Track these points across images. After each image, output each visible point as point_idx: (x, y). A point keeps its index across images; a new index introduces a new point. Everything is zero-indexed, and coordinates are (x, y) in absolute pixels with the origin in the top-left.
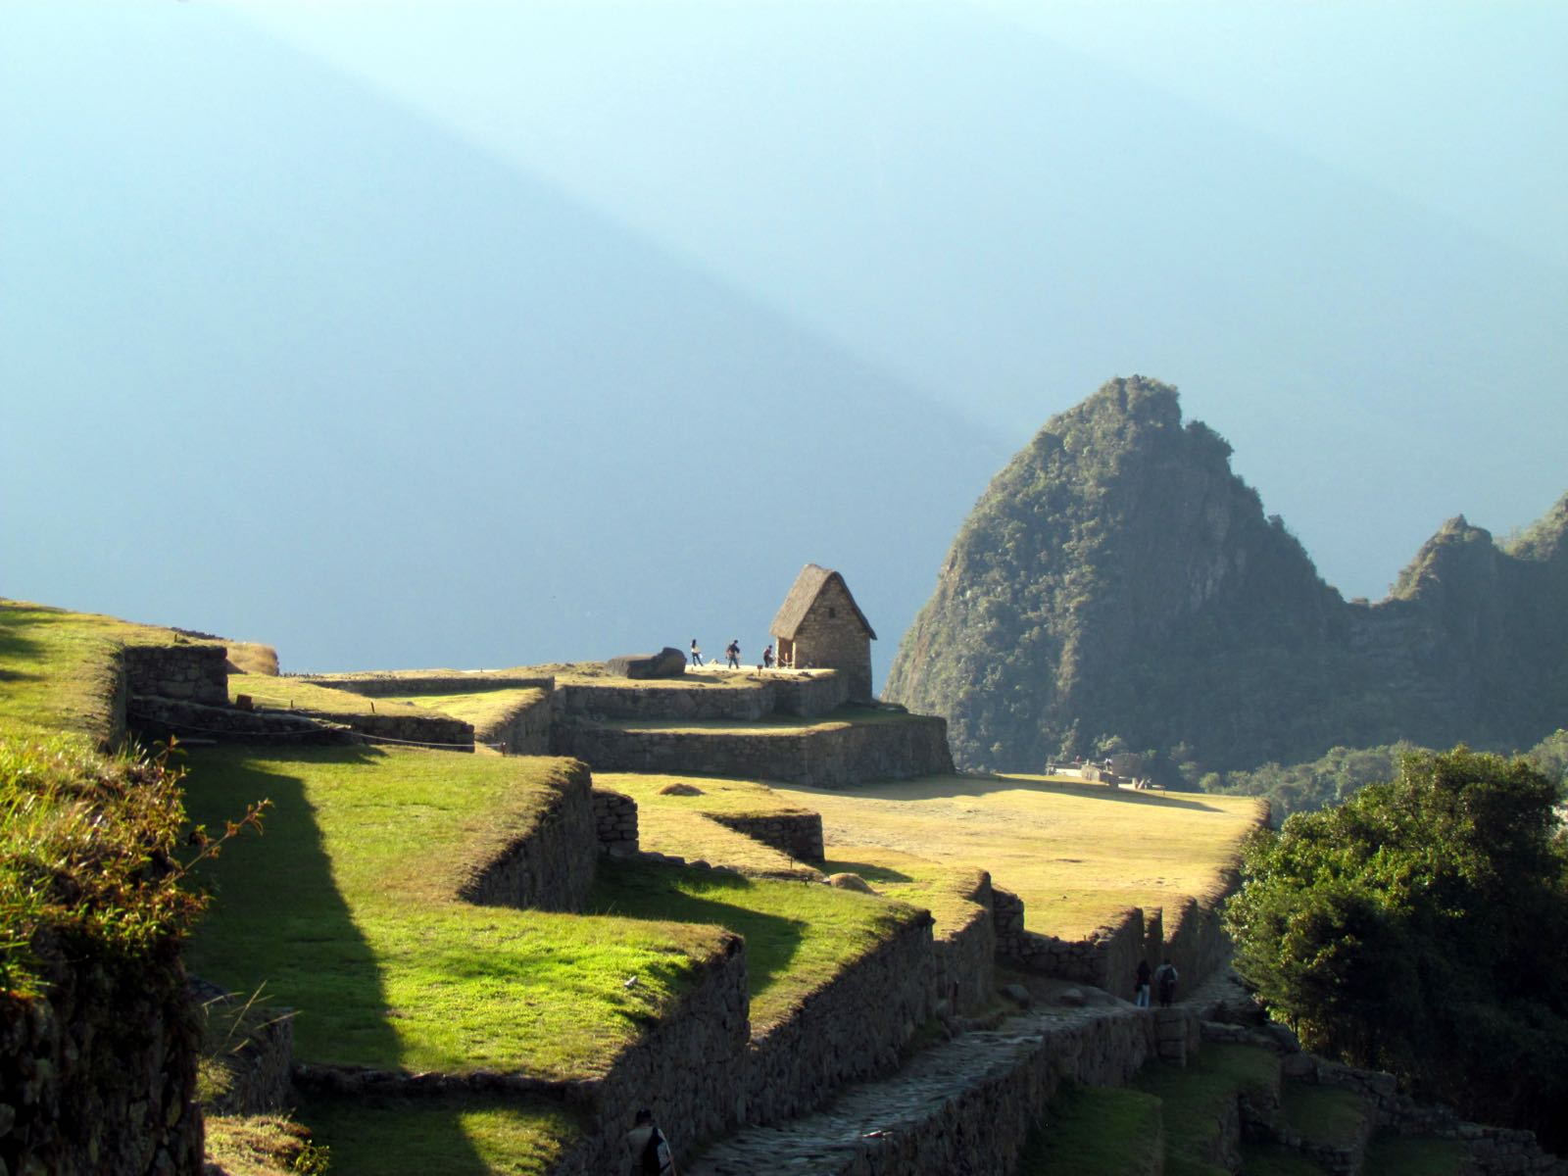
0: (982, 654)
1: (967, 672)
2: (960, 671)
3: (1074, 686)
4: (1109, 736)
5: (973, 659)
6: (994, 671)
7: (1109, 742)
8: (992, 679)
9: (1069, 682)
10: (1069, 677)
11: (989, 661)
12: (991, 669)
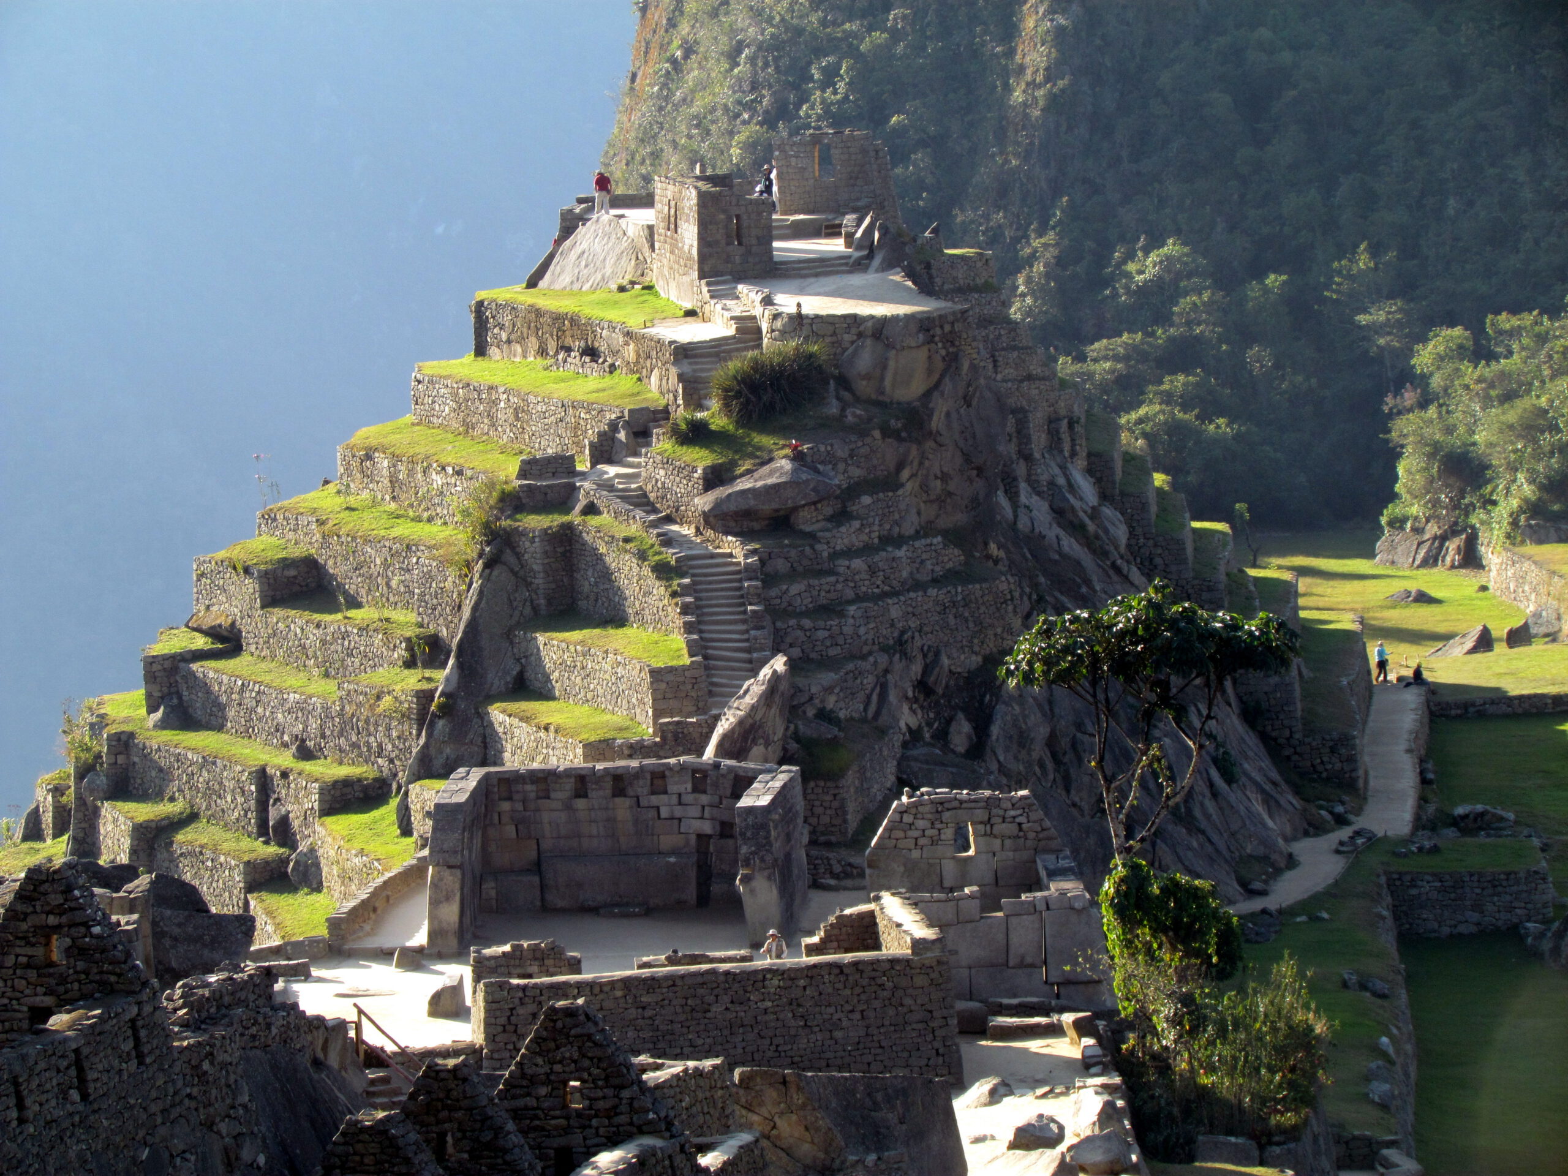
0: (799, 31)
1: (754, 86)
2: (737, 87)
3: (1054, 102)
4: (1156, 242)
5: (773, 48)
6: (830, 77)
7: (1153, 257)
8: (823, 101)
9: (1040, 93)
10: (1039, 79)
11: (819, 52)
12: (824, 70)
